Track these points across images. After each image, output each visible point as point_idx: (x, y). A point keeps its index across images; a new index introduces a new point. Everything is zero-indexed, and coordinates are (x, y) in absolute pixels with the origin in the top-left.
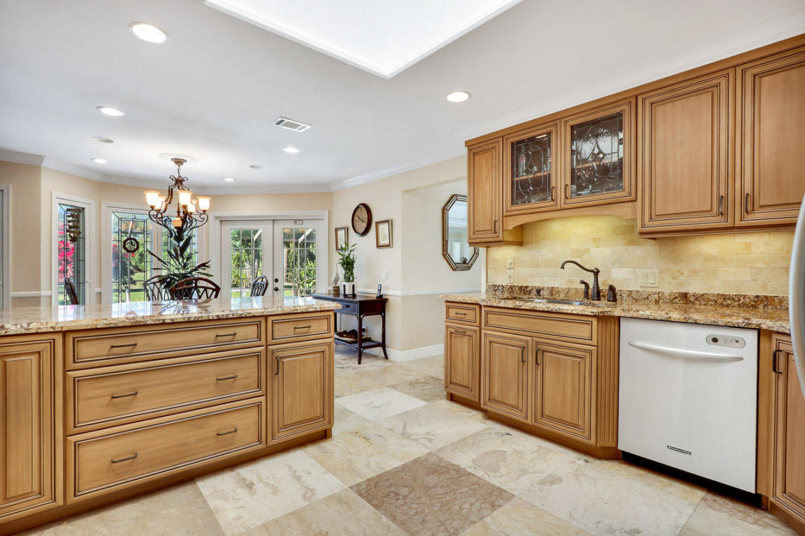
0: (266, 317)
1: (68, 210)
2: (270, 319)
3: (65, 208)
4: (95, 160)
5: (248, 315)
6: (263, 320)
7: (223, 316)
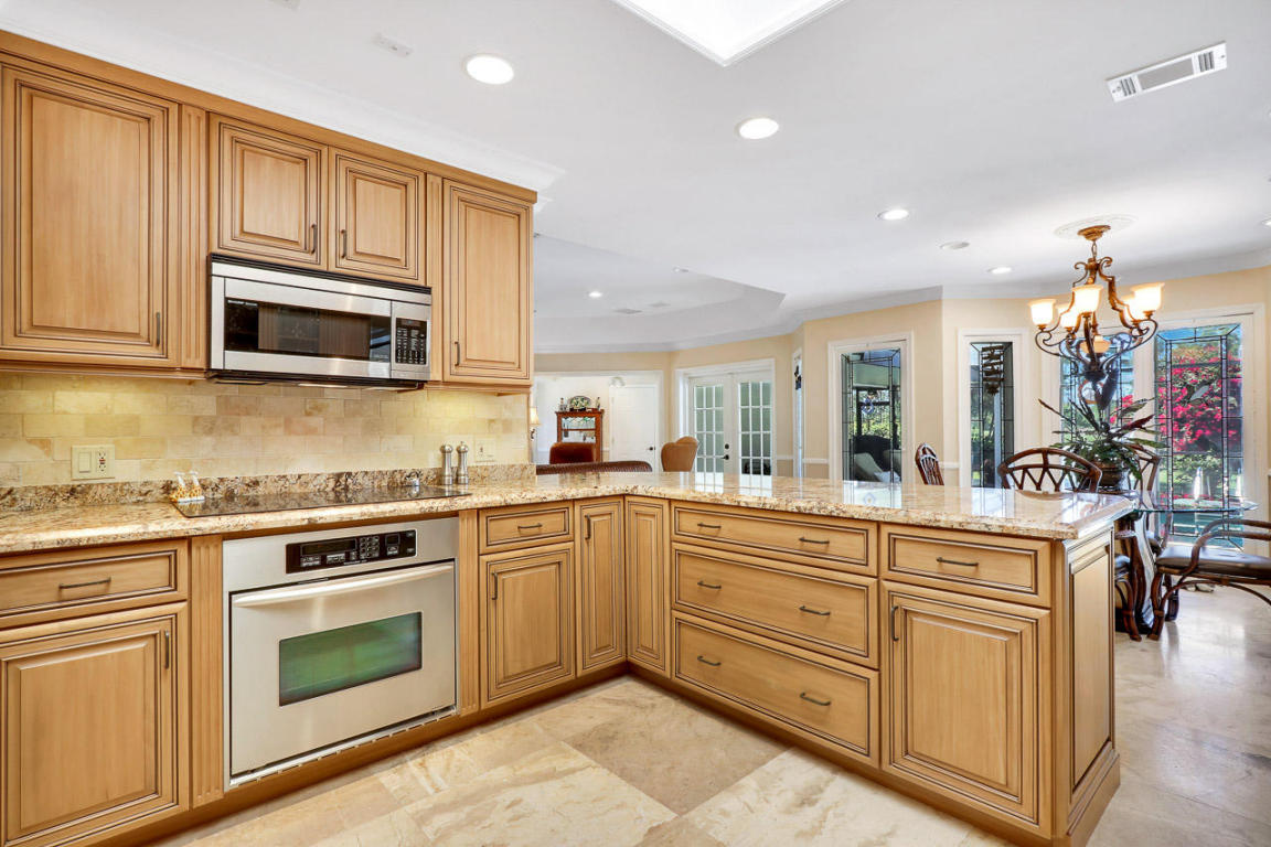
0: (879, 524)
1: (984, 350)
2: (886, 530)
3: (980, 347)
4: (995, 272)
5: (841, 515)
6: (873, 529)
7: (805, 509)
